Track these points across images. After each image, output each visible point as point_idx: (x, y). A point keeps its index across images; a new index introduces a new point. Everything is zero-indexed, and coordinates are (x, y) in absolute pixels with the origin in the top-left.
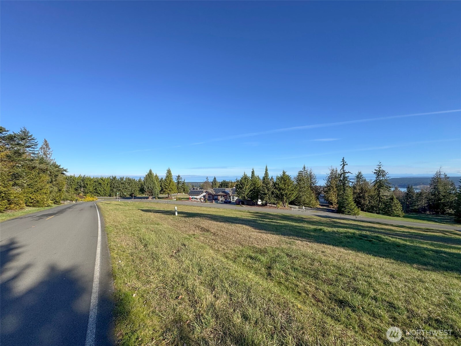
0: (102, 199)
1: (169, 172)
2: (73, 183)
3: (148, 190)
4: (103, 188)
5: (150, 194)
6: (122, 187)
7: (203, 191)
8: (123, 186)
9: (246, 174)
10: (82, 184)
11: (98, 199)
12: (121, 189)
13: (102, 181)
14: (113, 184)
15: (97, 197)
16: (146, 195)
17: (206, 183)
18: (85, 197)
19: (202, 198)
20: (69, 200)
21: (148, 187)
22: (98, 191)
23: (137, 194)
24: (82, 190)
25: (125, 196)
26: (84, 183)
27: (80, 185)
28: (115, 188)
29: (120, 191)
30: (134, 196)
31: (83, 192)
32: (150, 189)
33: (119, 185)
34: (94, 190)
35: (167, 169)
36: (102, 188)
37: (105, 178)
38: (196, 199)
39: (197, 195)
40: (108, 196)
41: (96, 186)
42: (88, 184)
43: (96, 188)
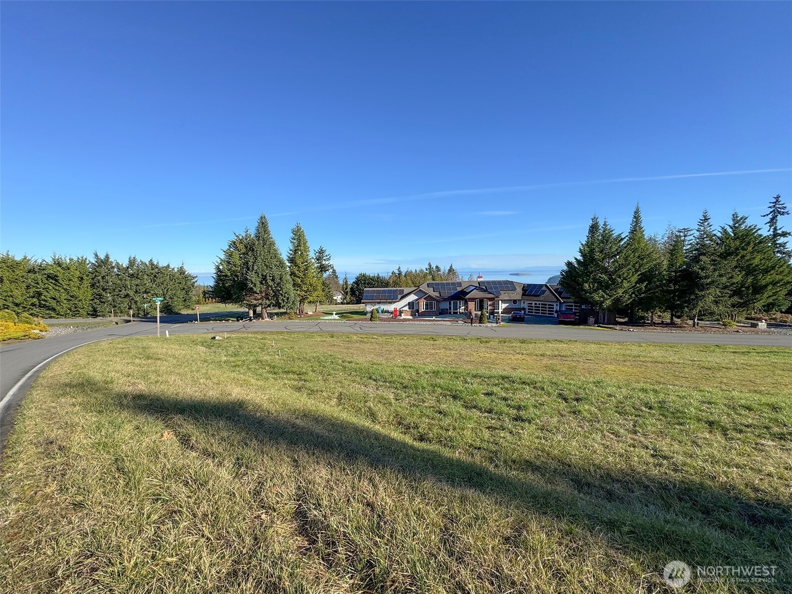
1: (299, 237)
4: (66, 290)
6: (134, 287)
7: (403, 290)
8: (137, 285)
11: (48, 329)
12: (131, 293)
13: (59, 269)
14: (103, 278)
15: (43, 322)
19: (404, 309)
22: (45, 301)
25: (148, 313)
28: (108, 291)
32: (271, 283)
33: (121, 280)
34: (33, 297)
35: (293, 226)
36: (62, 291)
37: (71, 260)
38: (387, 314)
39: (390, 303)
40: (88, 314)
41: (38, 283)
42: (5, 278)
43: (36, 290)
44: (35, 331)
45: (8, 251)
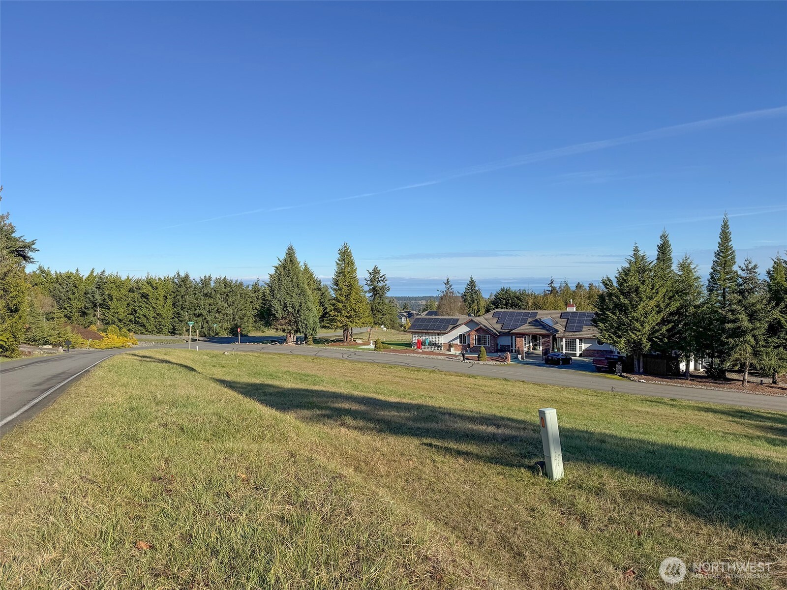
0: (150, 341)
1: (345, 258)
2: (73, 294)
3: (285, 314)
4: (154, 308)
5: (290, 328)
6: (207, 307)
7: (458, 320)
8: (210, 305)
9: (641, 253)
10: (98, 297)
11: (138, 343)
12: (204, 312)
13: (150, 288)
14: (182, 297)
15: (135, 337)
16: (277, 329)
17: (446, 298)
18: (103, 334)
20: (51, 344)
21: (285, 306)
22: (139, 318)
23: (250, 328)
24: (98, 313)
25: (217, 334)
26: (103, 294)
27: (92, 299)
28: (186, 310)
29: (200, 319)
30: (242, 335)
31: (102, 320)
33: (197, 299)
34: (130, 314)
35: (340, 246)
36: (151, 309)
37: (160, 279)
38: (435, 344)
40: (169, 332)
41: (134, 302)
42: (114, 297)
43: (134, 308)
44: (129, 344)
45: (117, 273)
